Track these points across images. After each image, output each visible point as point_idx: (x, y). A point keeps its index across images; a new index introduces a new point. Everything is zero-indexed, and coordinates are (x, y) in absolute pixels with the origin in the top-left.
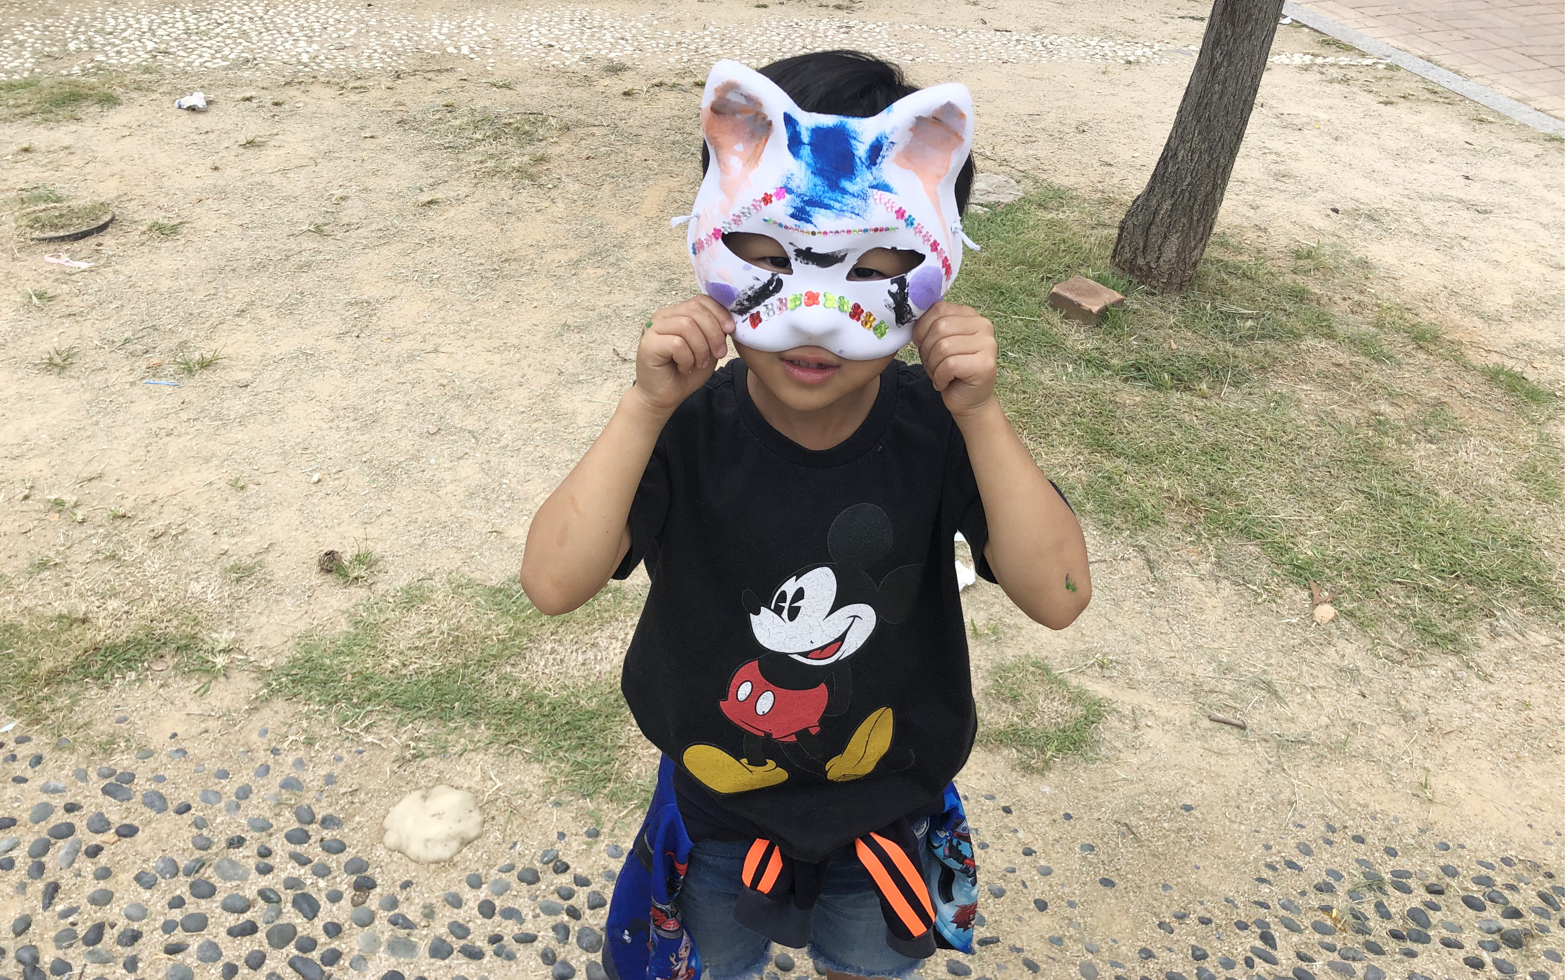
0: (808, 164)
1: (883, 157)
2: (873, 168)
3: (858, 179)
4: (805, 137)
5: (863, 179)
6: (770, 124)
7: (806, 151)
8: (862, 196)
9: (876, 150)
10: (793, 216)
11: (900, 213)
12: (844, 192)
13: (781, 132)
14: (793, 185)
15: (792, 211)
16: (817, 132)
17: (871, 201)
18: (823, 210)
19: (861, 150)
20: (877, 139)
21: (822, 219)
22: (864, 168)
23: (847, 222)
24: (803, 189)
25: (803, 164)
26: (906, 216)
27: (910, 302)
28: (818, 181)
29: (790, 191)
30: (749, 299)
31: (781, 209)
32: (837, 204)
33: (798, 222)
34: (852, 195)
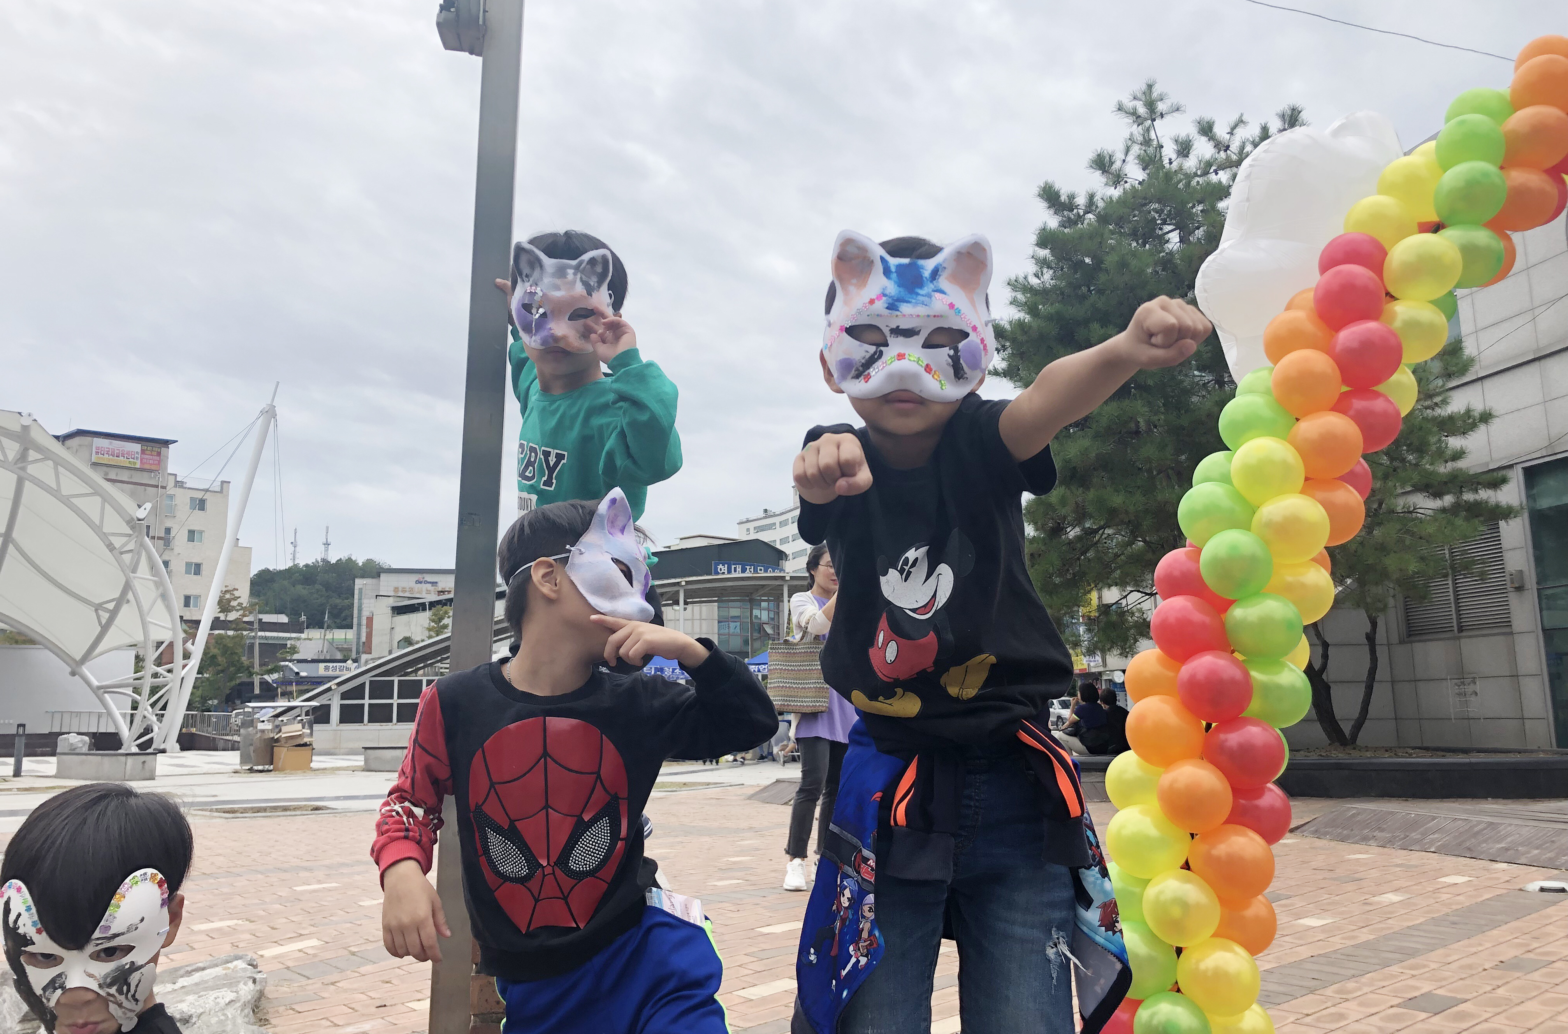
0: (895, 282)
1: (940, 276)
2: (934, 282)
3: (926, 288)
4: (893, 269)
5: (929, 288)
6: (872, 262)
7: (894, 276)
8: (929, 296)
9: (935, 273)
10: (887, 308)
11: (952, 306)
12: (918, 294)
13: (879, 267)
14: (887, 292)
15: (886, 305)
16: (899, 267)
17: (933, 298)
18: (905, 304)
19: (927, 274)
20: (935, 267)
21: (905, 308)
22: (929, 282)
23: (921, 310)
24: (893, 294)
25: (893, 283)
26: (956, 307)
27: (962, 361)
28: (901, 289)
29: (885, 295)
30: (863, 365)
31: (880, 306)
32: (913, 301)
33: (890, 311)
34: (923, 295)
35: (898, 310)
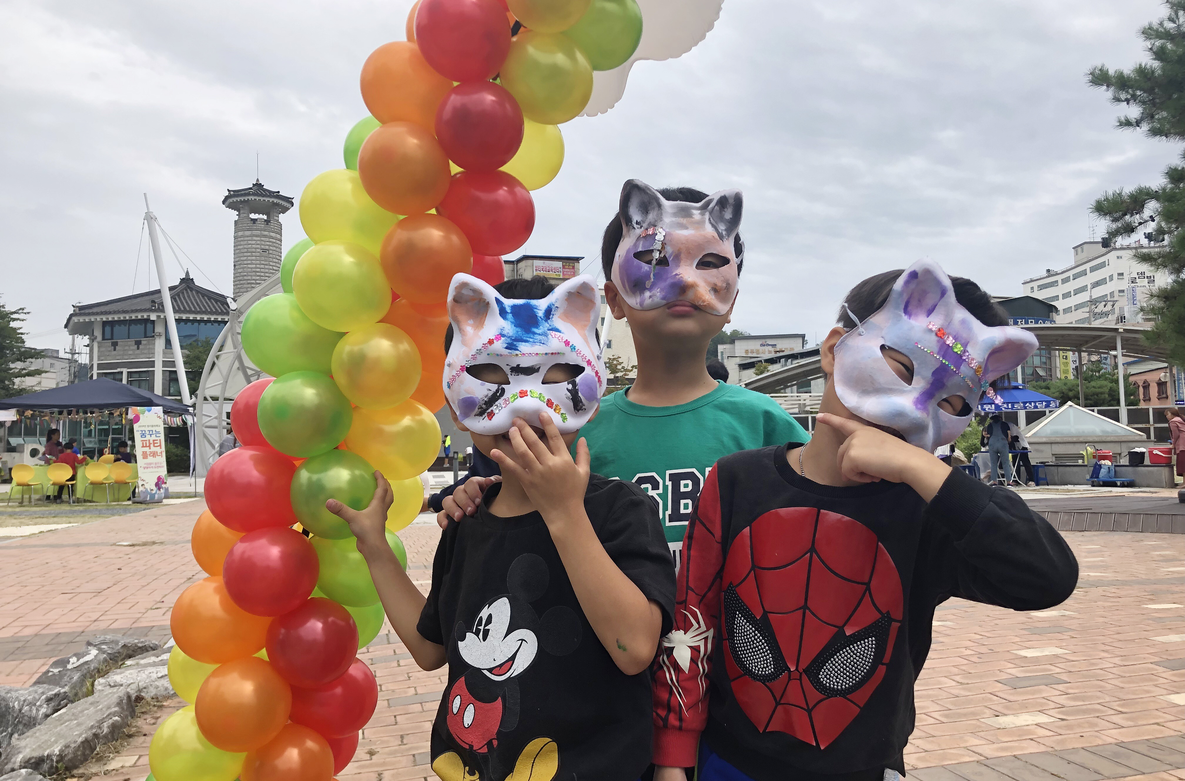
0: (512, 322)
1: (553, 315)
2: (549, 321)
3: (541, 327)
4: (508, 310)
5: (544, 327)
6: (488, 303)
7: (510, 316)
8: (545, 334)
9: (548, 313)
10: (506, 348)
11: (567, 343)
12: (534, 333)
13: (495, 308)
14: (505, 332)
15: (505, 345)
16: (514, 307)
17: (550, 336)
18: (523, 343)
19: (540, 314)
20: (548, 307)
21: (524, 347)
22: (543, 322)
23: (538, 349)
24: (511, 334)
25: (509, 323)
26: (571, 344)
27: (580, 395)
28: (519, 329)
29: (504, 336)
30: (486, 403)
31: (499, 346)
32: (531, 340)
33: (510, 351)
34: (539, 334)
35: (518, 350)
